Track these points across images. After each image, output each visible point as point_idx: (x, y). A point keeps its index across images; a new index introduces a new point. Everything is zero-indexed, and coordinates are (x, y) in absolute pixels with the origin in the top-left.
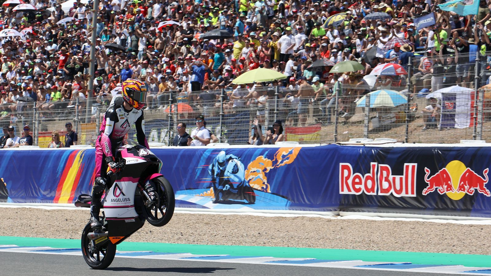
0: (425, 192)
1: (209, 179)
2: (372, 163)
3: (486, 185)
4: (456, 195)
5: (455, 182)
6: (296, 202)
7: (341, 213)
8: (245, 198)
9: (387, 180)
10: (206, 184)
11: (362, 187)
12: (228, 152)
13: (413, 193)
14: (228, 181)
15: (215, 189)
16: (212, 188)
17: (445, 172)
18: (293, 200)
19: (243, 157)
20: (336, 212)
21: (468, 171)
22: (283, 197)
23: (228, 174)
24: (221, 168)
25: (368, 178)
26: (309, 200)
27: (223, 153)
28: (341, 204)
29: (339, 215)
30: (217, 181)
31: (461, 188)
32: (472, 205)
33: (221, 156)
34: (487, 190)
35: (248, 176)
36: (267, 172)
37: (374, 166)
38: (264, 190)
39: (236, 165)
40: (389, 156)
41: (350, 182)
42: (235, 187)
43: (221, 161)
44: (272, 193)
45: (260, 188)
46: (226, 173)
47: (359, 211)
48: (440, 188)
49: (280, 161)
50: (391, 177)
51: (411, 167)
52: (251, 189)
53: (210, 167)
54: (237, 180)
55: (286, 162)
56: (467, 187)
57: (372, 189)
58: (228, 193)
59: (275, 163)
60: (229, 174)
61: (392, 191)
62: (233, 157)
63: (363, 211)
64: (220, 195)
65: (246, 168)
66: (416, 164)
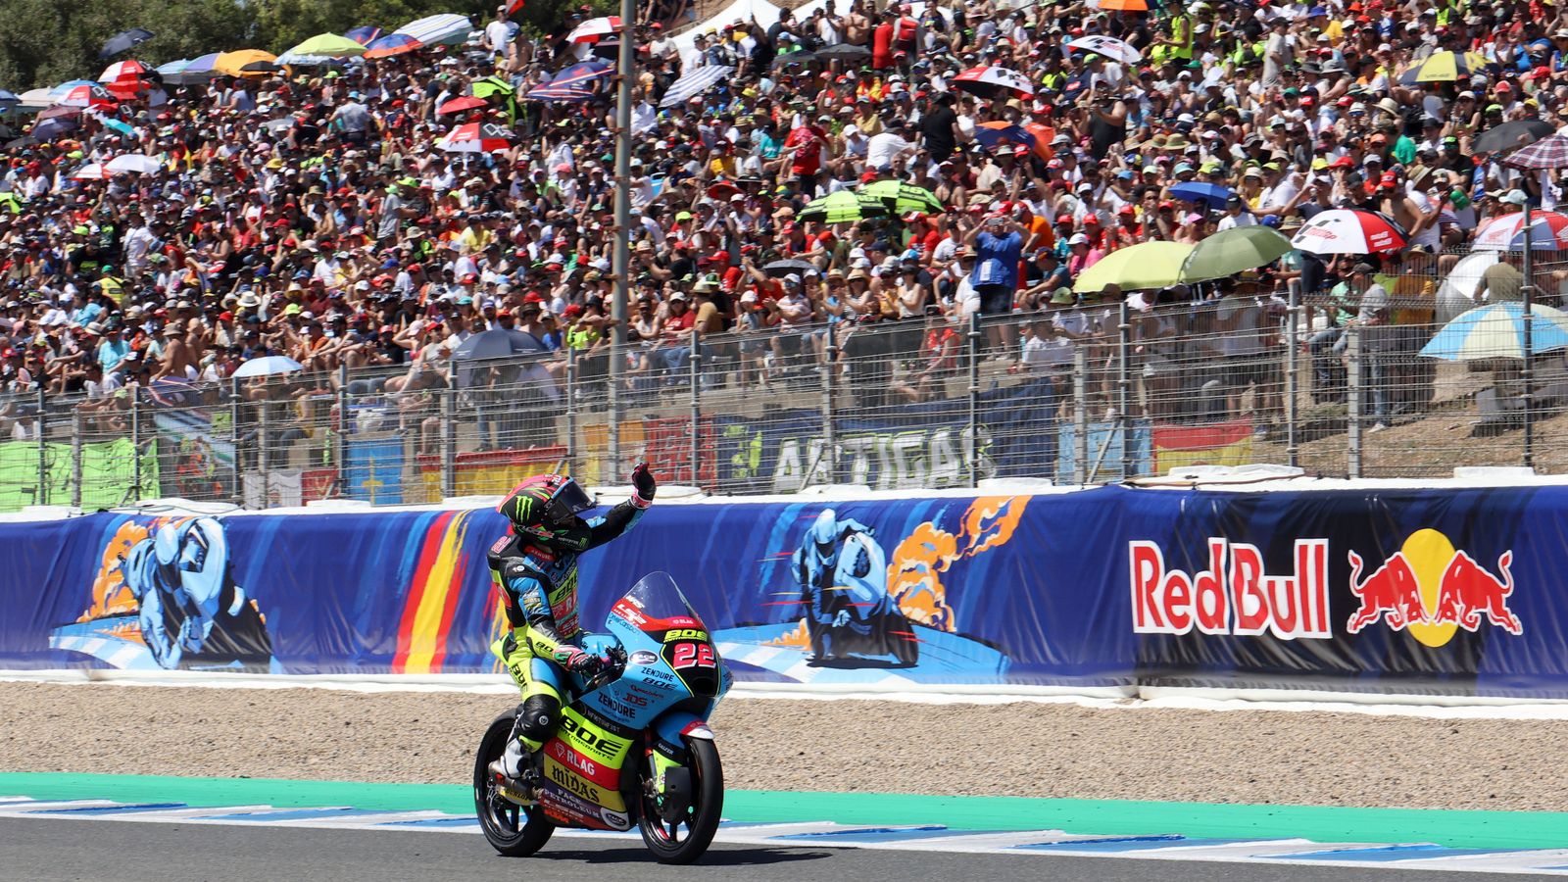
0: (1354, 624)
1: (795, 594)
2: (1212, 541)
3: (1510, 602)
4: (1433, 631)
5: (1429, 591)
6: (1024, 660)
7: (1144, 690)
8: (891, 650)
9: (1253, 590)
10: (788, 610)
11: (1191, 610)
12: (842, 511)
13: (1322, 628)
14: (844, 601)
15: (812, 624)
16: (804, 621)
17: (1399, 562)
18: (1015, 652)
19: (882, 526)
20: (1131, 689)
21: (1459, 560)
22: (989, 644)
23: (843, 578)
24: (825, 561)
25: (1205, 584)
26: (1057, 654)
27: (828, 516)
28: (1140, 665)
29: (1137, 696)
30: (817, 598)
31: (1446, 610)
32: (1477, 659)
33: (825, 525)
34: (1513, 617)
35: (896, 584)
36: (945, 569)
37: (1218, 548)
38: (938, 625)
39: (863, 553)
40: (1256, 518)
41: (1158, 596)
42: (864, 617)
43: (824, 541)
44: (960, 635)
45: (927, 620)
46: (838, 576)
47: (1188, 685)
48: (1393, 611)
49: (976, 537)
50: (1263, 581)
51: (1311, 549)
52: (904, 623)
53: (797, 557)
54: (866, 595)
55: (994, 539)
56: (1459, 607)
57: (1218, 617)
58: (845, 634)
59: (963, 543)
60: (845, 578)
61: (1270, 621)
62: (856, 526)
63: (1200, 684)
64: (826, 642)
65: (888, 560)
66: (1324, 542)
